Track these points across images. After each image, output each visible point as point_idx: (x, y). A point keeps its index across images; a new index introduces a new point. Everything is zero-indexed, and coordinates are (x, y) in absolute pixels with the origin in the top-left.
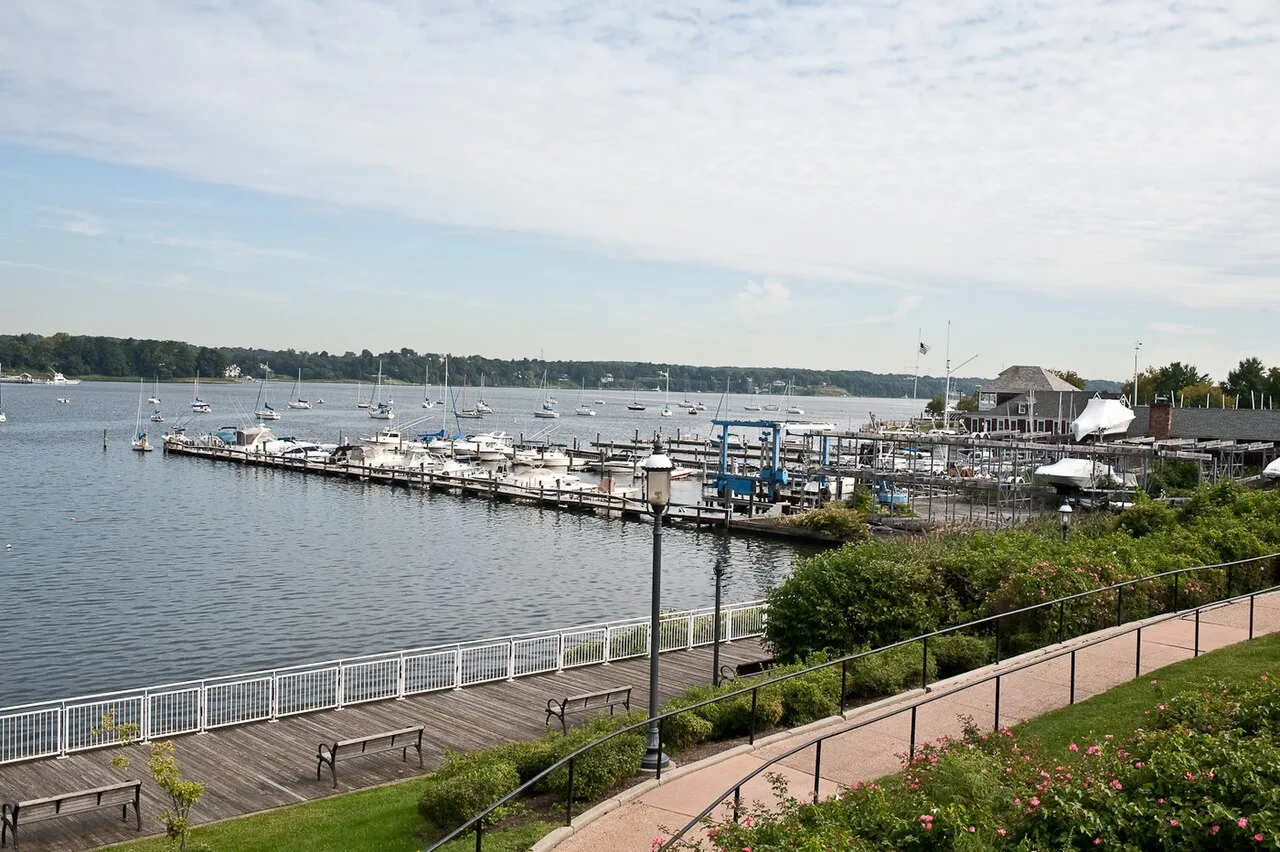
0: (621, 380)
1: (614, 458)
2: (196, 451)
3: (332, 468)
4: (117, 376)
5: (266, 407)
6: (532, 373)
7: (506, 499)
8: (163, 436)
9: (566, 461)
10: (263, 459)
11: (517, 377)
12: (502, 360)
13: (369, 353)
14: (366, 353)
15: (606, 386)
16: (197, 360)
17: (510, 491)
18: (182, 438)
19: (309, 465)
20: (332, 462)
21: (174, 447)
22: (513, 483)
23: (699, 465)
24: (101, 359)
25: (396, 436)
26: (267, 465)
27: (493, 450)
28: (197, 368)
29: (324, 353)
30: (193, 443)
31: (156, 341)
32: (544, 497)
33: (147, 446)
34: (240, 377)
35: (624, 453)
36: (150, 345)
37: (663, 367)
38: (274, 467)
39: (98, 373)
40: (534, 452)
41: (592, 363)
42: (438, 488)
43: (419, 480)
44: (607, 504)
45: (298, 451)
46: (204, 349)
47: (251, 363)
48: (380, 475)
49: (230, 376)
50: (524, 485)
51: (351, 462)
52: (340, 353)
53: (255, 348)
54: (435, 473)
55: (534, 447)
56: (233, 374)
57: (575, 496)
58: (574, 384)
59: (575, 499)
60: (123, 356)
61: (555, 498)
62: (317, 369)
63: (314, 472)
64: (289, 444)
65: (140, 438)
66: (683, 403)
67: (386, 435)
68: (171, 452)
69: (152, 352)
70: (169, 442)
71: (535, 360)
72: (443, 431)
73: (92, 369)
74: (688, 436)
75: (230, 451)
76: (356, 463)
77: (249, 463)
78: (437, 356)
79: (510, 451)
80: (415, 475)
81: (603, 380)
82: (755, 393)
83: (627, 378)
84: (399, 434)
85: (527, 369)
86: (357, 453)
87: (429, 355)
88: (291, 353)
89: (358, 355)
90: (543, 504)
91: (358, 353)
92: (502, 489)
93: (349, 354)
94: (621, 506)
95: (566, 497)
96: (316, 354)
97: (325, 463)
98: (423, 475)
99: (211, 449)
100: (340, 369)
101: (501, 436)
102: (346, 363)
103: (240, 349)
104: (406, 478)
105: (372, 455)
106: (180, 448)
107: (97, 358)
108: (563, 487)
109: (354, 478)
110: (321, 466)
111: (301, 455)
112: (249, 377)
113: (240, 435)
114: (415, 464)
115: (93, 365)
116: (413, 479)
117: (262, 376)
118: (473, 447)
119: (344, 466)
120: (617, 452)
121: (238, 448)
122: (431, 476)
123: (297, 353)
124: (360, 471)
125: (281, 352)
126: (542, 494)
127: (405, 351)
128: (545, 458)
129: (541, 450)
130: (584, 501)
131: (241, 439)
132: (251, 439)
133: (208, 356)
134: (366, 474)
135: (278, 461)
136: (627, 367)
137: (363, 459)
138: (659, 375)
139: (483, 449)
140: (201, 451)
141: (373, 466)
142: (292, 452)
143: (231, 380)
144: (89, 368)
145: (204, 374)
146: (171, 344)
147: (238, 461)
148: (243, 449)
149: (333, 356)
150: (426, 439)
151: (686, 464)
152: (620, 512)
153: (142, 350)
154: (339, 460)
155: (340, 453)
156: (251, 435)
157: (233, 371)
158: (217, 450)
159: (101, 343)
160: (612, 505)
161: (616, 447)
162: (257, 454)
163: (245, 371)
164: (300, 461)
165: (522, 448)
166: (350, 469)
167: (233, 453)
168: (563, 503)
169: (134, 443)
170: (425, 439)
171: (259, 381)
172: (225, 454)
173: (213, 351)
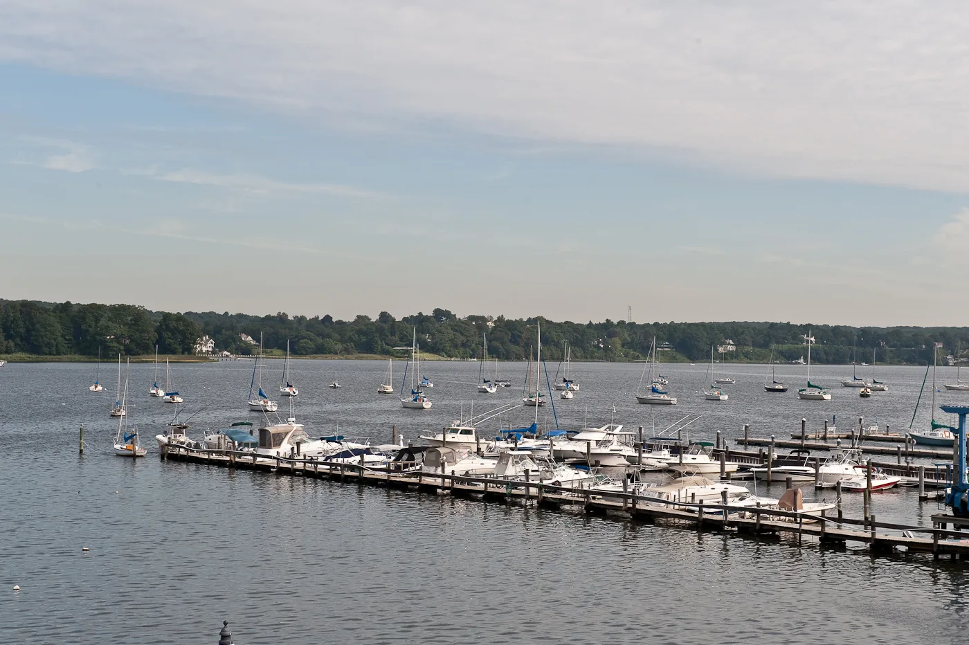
0: (746, 349)
1: (781, 461)
2: (206, 457)
3: (398, 477)
4: (50, 354)
5: (261, 394)
6: (617, 341)
7: (647, 518)
8: (160, 437)
9: (715, 466)
10: (299, 466)
11: (597, 347)
12: (576, 322)
13: (389, 316)
14: (384, 316)
15: (727, 358)
16: (158, 330)
17: (652, 507)
18: (183, 438)
19: (367, 474)
20: (398, 469)
21: (176, 451)
22: (656, 497)
23: (908, 471)
24: (28, 331)
25: (468, 432)
26: (306, 474)
27: (606, 451)
28: (158, 342)
29: (328, 318)
30: (197, 446)
31: (103, 306)
32: (705, 516)
33: (139, 450)
34: (213, 352)
35: (795, 454)
36: (95, 310)
37: (807, 328)
38: (315, 476)
39: (23, 350)
40: (665, 453)
41: (703, 324)
42: (549, 504)
43: (523, 492)
44: (797, 526)
45: (346, 454)
46: (167, 316)
47: (229, 333)
48: (466, 487)
49: (201, 352)
50: (671, 500)
51: (426, 470)
52: (350, 318)
53: (233, 312)
54: (545, 482)
55: (666, 447)
56: (204, 349)
57: (748, 514)
58: (679, 356)
59: (749, 518)
60: (59, 327)
61: (720, 517)
62: (320, 340)
63: (373, 483)
64: (334, 445)
65: (126, 440)
66: (850, 381)
67: (455, 431)
68: (170, 457)
69: (97, 320)
70: (169, 445)
71: (621, 323)
72: (534, 425)
73: (16, 344)
74: (874, 430)
75: (255, 456)
76: (432, 470)
77: (282, 472)
78: (483, 319)
79: (630, 451)
80: (515, 485)
81: (721, 350)
82: (946, 364)
83: (755, 344)
84: (473, 429)
85: (610, 336)
86: (432, 457)
87: (472, 318)
88: (282, 318)
89: (373, 320)
90: (703, 526)
91: (374, 317)
92: (641, 506)
93: (361, 319)
94: (819, 529)
95: (734, 517)
96: (317, 318)
97: (388, 470)
98: (528, 486)
99: (227, 454)
100: (351, 339)
101: (617, 431)
102: (360, 332)
103: (212, 314)
104: (503, 490)
105: (453, 461)
106: (182, 451)
107: (22, 331)
108: (732, 502)
109: (430, 490)
110: (382, 475)
111: (354, 460)
112: (226, 353)
113: (263, 433)
114: (512, 471)
115: (18, 340)
116: (514, 492)
117: (246, 351)
118: (581, 448)
119: (415, 474)
120: (786, 452)
121: (261, 451)
122: (540, 487)
123: (290, 318)
124: (439, 481)
125: (268, 318)
126: (701, 511)
127: (438, 312)
128: (684, 461)
129: (676, 450)
130: (762, 522)
131: (266, 440)
132: (278, 439)
133: (173, 324)
134: (447, 485)
135: (323, 468)
136: (754, 329)
137: (443, 465)
138: (802, 341)
139: (595, 449)
140: (214, 456)
141: (457, 474)
142: (337, 456)
143: (204, 357)
144: (12, 344)
145: (166, 350)
146: (123, 308)
147: (265, 470)
148: (273, 452)
149: (340, 322)
150: (512, 436)
151: (890, 470)
152: (818, 537)
153: (84, 318)
154: (406, 466)
155: (405, 457)
156: (278, 434)
157: (206, 346)
158: (235, 454)
159: (27, 308)
160: (804, 527)
161: (780, 446)
162: (291, 459)
163: (221, 345)
164: (352, 468)
165: (650, 448)
166: (423, 478)
167: (259, 459)
168: (732, 524)
169: (117, 447)
170: (510, 436)
171: (242, 359)
172: (245, 459)
173: (179, 317)
